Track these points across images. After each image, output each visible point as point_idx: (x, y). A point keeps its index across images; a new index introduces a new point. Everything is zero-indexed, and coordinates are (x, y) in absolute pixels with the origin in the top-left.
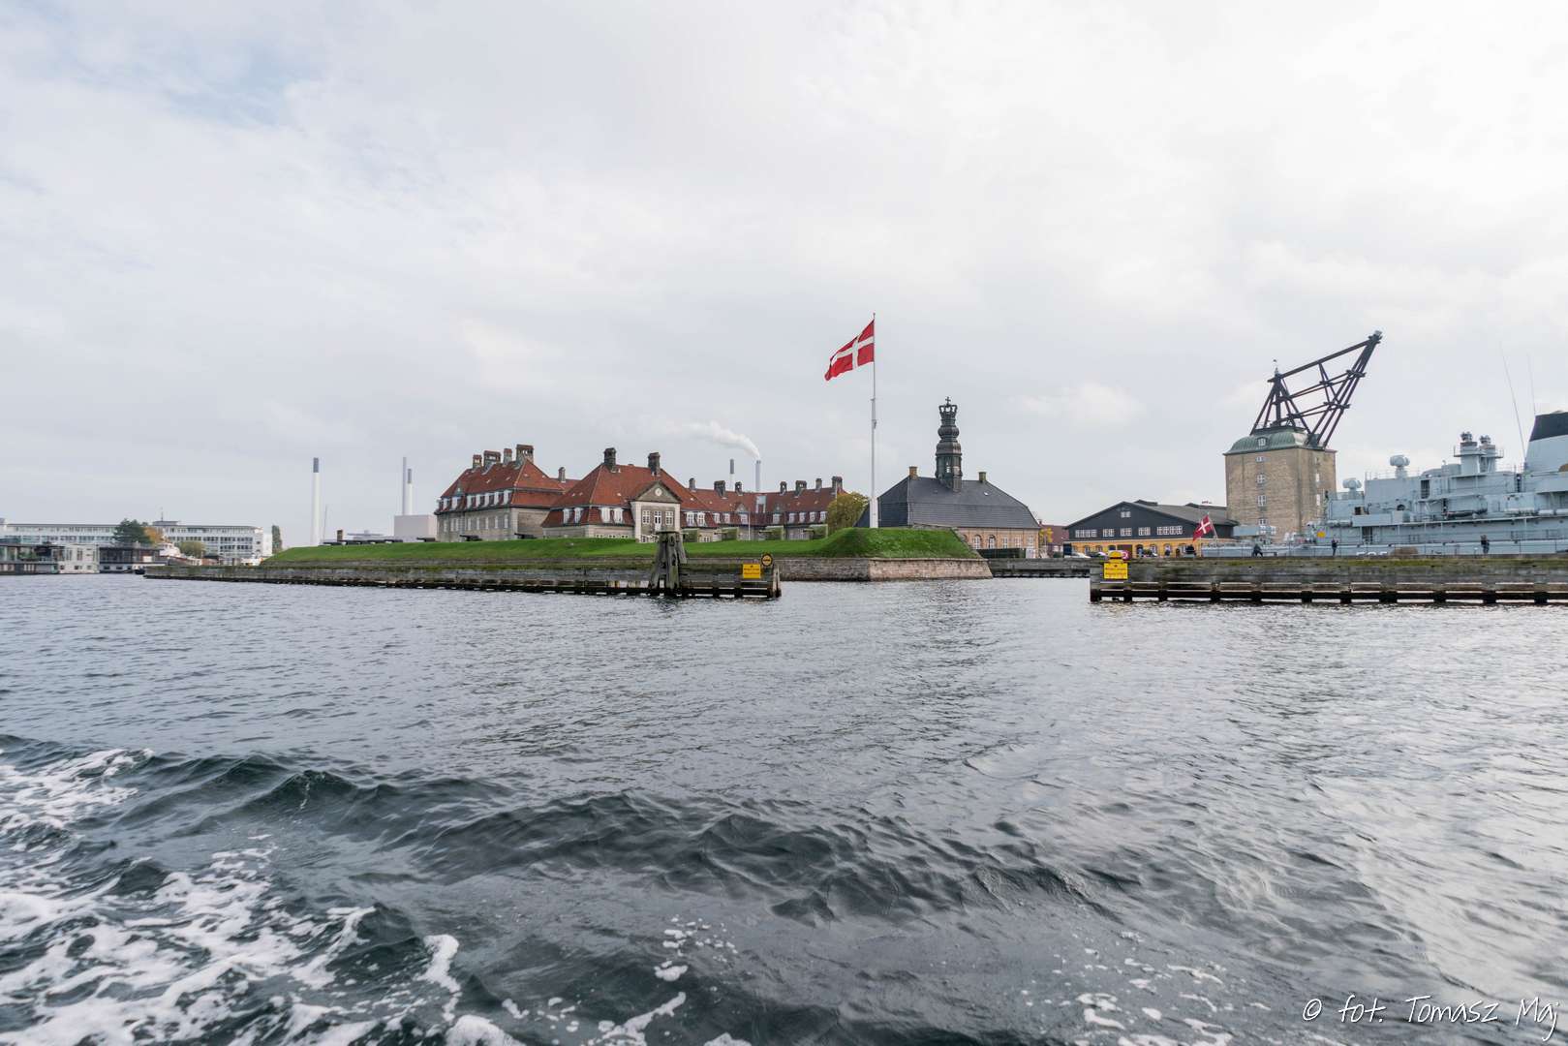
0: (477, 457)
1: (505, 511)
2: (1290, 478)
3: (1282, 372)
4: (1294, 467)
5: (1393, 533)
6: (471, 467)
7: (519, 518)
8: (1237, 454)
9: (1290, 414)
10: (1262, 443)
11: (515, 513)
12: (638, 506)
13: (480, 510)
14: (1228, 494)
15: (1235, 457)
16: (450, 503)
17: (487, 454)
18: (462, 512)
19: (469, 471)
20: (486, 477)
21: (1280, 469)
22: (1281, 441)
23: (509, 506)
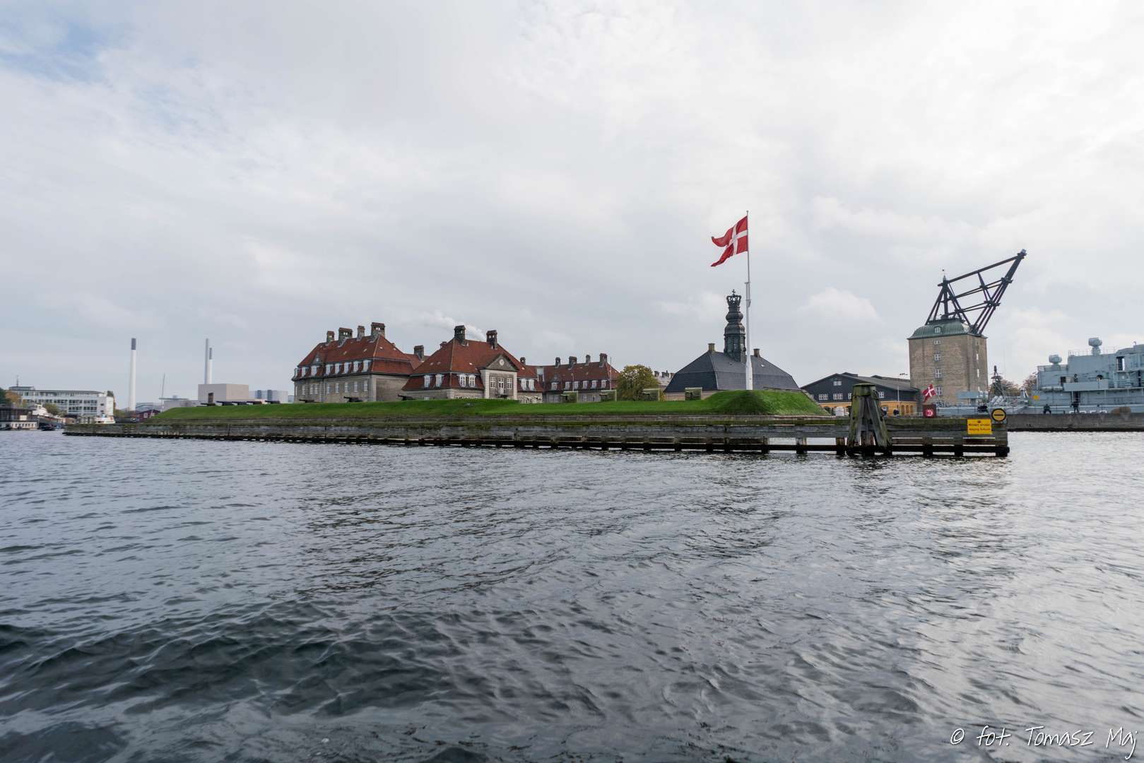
0: (331, 333)
1: (363, 377)
2: (961, 357)
3: (948, 279)
4: (964, 349)
5: (1099, 396)
6: (325, 341)
7: (378, 384)
8: (917, 340)
9: (956, 310)
10: (938, 330)
11: (374, 379)
12: (487, 374)
13: (340, 376)
14: (911, 368)
15: (917, 341)
16: (309, 371)
17: (342, 331)
18: (321, 377)
19: (323, 344)
20: (343, 349)
21: (952, 349)
22: (951, 330)
23: (369, 373)
